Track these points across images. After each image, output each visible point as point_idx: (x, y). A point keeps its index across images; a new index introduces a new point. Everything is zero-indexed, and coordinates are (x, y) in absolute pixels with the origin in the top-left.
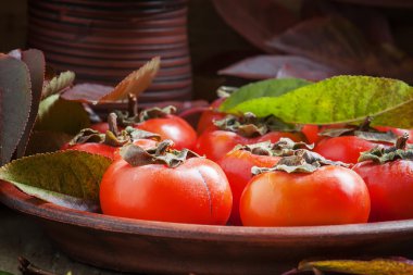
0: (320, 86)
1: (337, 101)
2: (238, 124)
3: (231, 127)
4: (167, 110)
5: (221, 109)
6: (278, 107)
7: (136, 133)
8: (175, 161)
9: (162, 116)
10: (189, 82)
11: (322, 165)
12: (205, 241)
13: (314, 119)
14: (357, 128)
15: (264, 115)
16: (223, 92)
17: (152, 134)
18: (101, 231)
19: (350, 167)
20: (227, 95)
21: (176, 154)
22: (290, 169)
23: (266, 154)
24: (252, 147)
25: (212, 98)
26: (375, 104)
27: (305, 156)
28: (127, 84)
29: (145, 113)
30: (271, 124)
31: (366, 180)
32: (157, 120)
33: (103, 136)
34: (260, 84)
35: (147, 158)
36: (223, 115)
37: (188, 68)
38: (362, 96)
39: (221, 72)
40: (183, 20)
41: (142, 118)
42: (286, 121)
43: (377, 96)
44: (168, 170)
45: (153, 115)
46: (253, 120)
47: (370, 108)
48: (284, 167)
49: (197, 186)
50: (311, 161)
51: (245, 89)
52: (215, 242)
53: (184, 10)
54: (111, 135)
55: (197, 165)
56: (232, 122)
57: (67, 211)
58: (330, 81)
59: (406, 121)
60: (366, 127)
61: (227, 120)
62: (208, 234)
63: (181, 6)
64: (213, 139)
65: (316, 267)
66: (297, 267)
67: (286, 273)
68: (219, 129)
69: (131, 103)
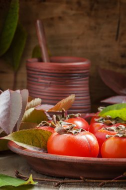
2: (105, 121)
3: (101, 122)
4: (77, 115)
5: (99, 115)
6: (120, 114)
7: (63, 123)
8: (76, 132)
9: (75, 117)
10: (89, 106)
12: (86, 163)
15: (115, 117)
16: (100, 109)
17: (69, 124)
18: (46, 160)
21: (77, 130)
22: (121, 136)
23: (113, 131)
24: (108, 128)
25: (96, 111)
28: (61, 104)
29: (69, 116)
30: (118, 120)
32: (73, 119)
33: (50, 124)
34: (114, 105)
35: (65, 131)
36: (99, 117)
37: (89, 101)
39: (102, 101)
40: (87, 82)
41: (67, 118)
42: (124, 119)
44: (73, 136)
45: (71, 117)
46: (110, 119)
48: (118, 135)
49: (85, 142)
51: (108, 107)
52: (90, 164)
53: (88, 78)
54: (53, 123)
55: (85, 134)
56: (102, 120)
57: (34, 152)
61: (100, 119)
62: (87, 161)
63: (86, 76)
64: (94, 126)
66: (123, 174)
67: (119, 177)
68: (97, 122)
69: (63, 112)
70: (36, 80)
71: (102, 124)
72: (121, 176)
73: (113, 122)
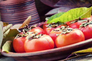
0: (67, 12)
1: (72, 15)
2: (51, 25)
3: (50, 26)
4: (35, 26)
6: (59, 20)
7: (30, 33)
8: (39, 37)
10: (39, 18)
11: (72, 30)
12: (50, 53)
13: (68, 20)
14: (78, 20)
15: (57, 22)
17: (33, 32)
18: (26, 56)
19: (78, 29)
20: (48, 19)
21: (39, 35)
22: (65, 33)
23: (59, 31)
24: (55, 30)
25: (45, 21)
26: (81, 14)
27: (67, 29)
29: (30, 28)
30: (59, 23)
31: (82, 31)
32: (34, 29)
33: (22, 35)
34: (54, 15)
35: (33, 38)
36: (48, 24)
38: (77, 13)
40: (34, 5)
41: (30, 29)
42: (62, 22)
43: (81, 12)
44: (38, 39)
45: (32, 28)
46: (55, 24)
47: (80, 15)
48: (63, 33)
49: (45, 41)
50: (69, 30)
51: (51, 17)
52: (52, 53)
53: (34, 3)
54: (24, 35)
55: (44, 37)
56: (50, 25)
58: (69, 11)
59: (88, 16)
60: (80, 19)
62: (50, 51)
63: (33, 2)
64: (47, 30)
65: (75, 53)
66: (71, 54)
67: (69, 56)
68: (47, 27)
69: (27, 26)
70: (6, 11)
71: (51, 28)
72: (71, 55)
73: (57, 25)
